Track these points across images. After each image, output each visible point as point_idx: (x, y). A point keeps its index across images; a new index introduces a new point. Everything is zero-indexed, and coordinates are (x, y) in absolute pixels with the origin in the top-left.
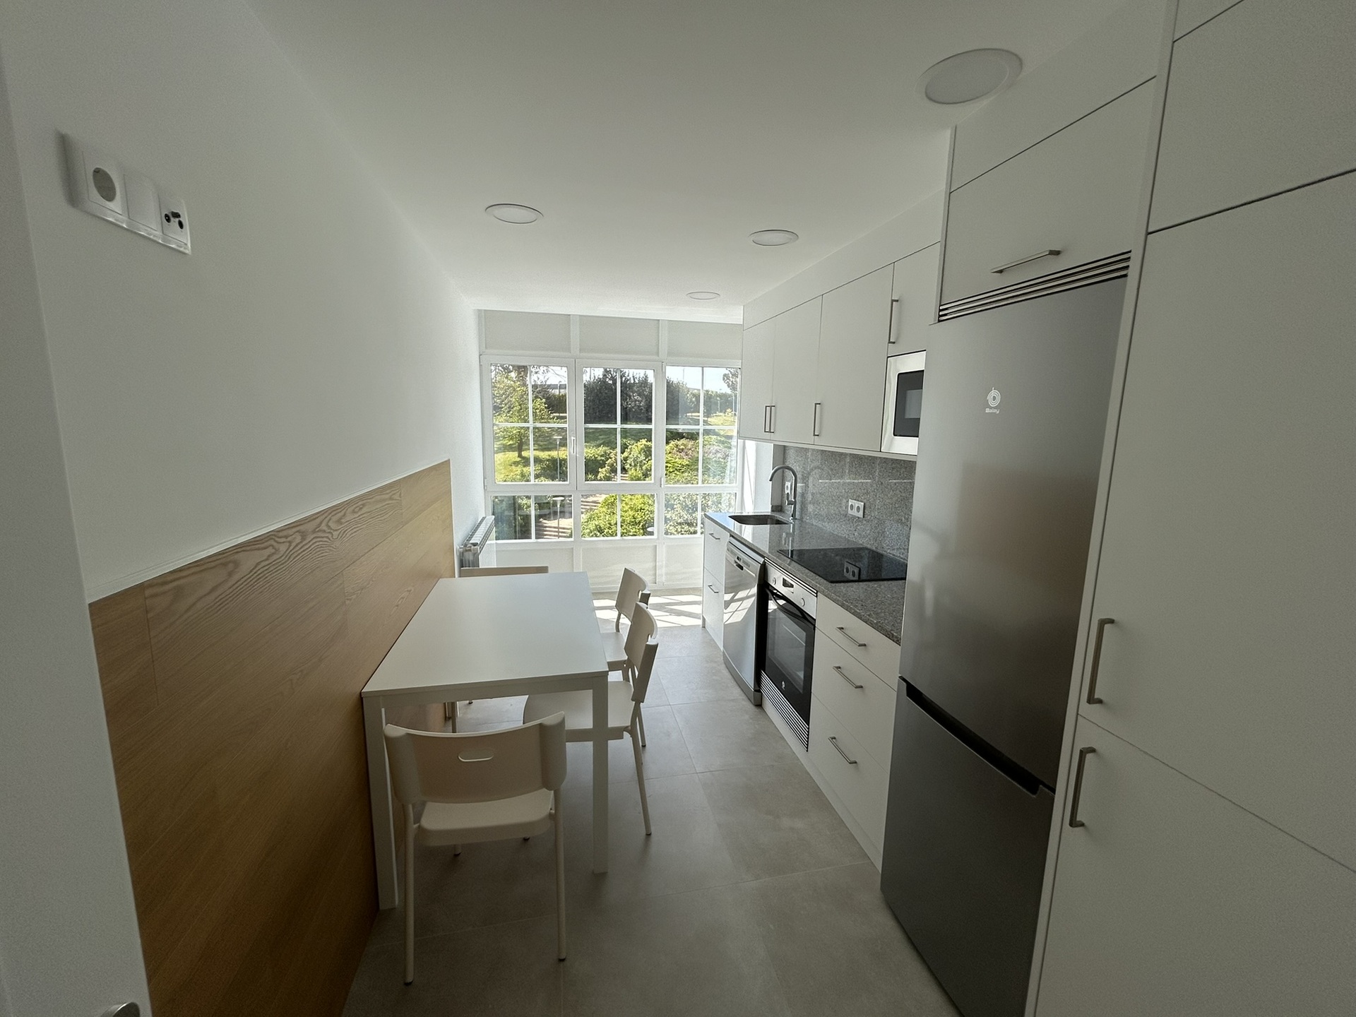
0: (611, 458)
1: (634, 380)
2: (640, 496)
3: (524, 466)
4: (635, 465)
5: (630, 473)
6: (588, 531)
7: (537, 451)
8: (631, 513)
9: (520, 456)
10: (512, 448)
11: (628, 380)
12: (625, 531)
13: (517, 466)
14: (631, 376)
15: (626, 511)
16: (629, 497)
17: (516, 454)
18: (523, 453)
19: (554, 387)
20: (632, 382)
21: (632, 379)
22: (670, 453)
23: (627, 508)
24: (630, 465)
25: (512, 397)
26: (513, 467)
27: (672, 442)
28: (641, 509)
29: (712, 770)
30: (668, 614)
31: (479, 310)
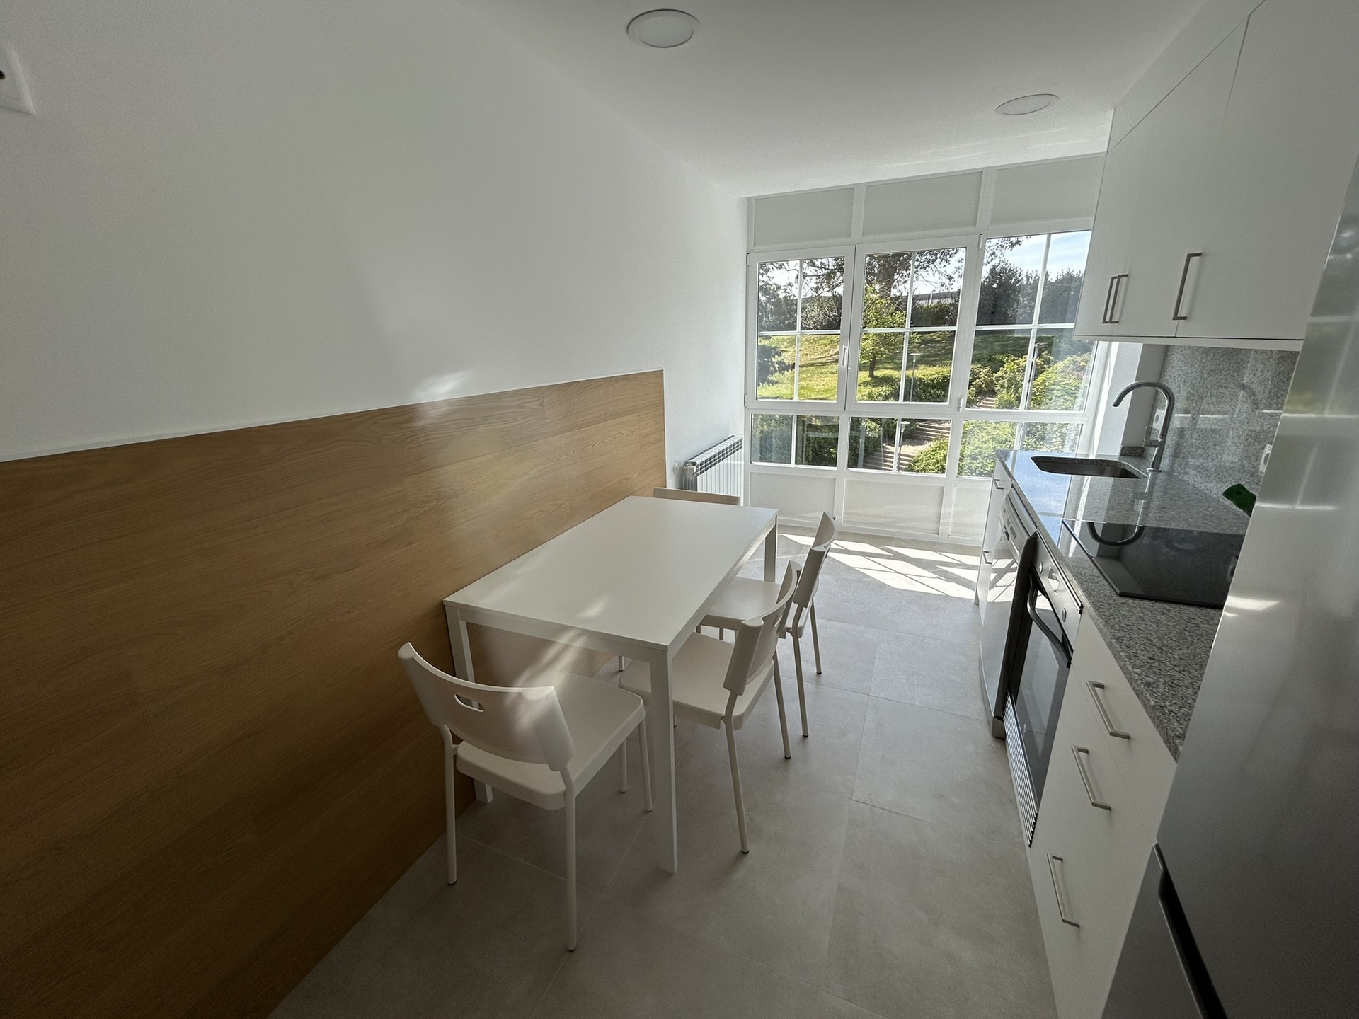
0: (979, 378)
1: (1028, 279)
2: (1008, 424)
3: (874, 387)
4: (1009, 387)
5: (999, 396)
6: (934, 461)
7: (892, 371)
8: (992, 444)
9: (871, 375)
10: (864, 367)
11: (1019, 281)
12: (981, 465)
13: (866, 386)
14: (1024, 275)
15: (985, 442)
16: (994, 425)
17: (867, 373)
18: (875, 372)
19: (927, 297)
20: (1025, 282)
21: (1025, 278)
22: (1062, 372)
23: (987, 438)
24: (1002, 386)
25: (869, 311)
26: (862, 387)
27: (1069, 358)
28: (1006, 440)
29: (875, 804)
30: (935, 576)
31: (749, 199)
